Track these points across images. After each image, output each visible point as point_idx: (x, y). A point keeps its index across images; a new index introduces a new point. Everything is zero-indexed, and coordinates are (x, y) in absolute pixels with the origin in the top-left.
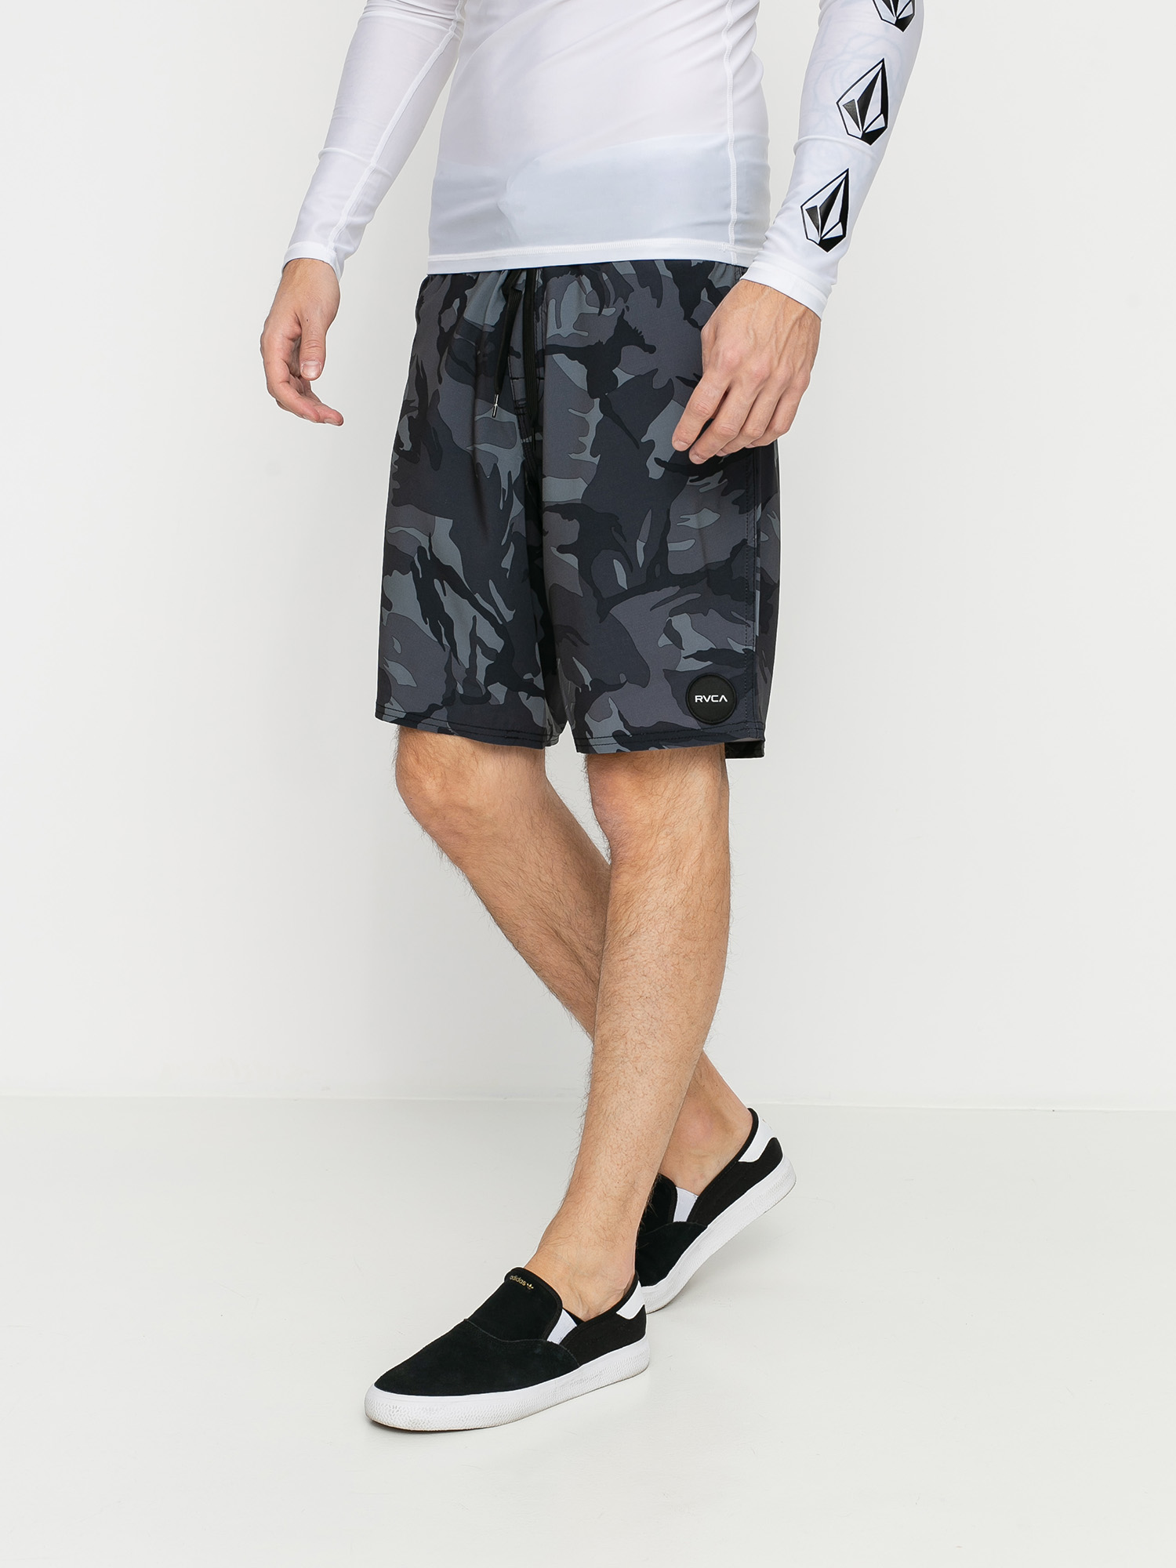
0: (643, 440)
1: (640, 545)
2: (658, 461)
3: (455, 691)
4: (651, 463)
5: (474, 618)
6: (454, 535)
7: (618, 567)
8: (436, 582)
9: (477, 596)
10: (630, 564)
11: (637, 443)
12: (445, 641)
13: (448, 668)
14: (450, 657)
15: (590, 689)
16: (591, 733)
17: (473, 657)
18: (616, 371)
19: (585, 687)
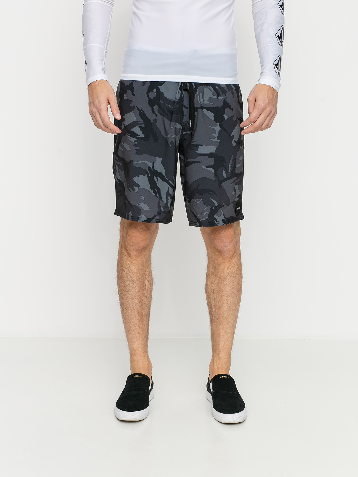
0: (231, 135)
1: (230, 165)
2: (235, 141)
3: (161, 210)
4: (233, 142)
5: (168, 188)
6: (162, 163)
7: (224, 172)
8: (155, 178)
9: (170, 181)
10: (227, 171)
11: (230, 136)
12: (158, 195)
13: (159, 203)
14: (160, 200)
15: (217, 207)
16: (216, 220)
17: (167, 200)
18: (224, 115)
19: (215, 207)
